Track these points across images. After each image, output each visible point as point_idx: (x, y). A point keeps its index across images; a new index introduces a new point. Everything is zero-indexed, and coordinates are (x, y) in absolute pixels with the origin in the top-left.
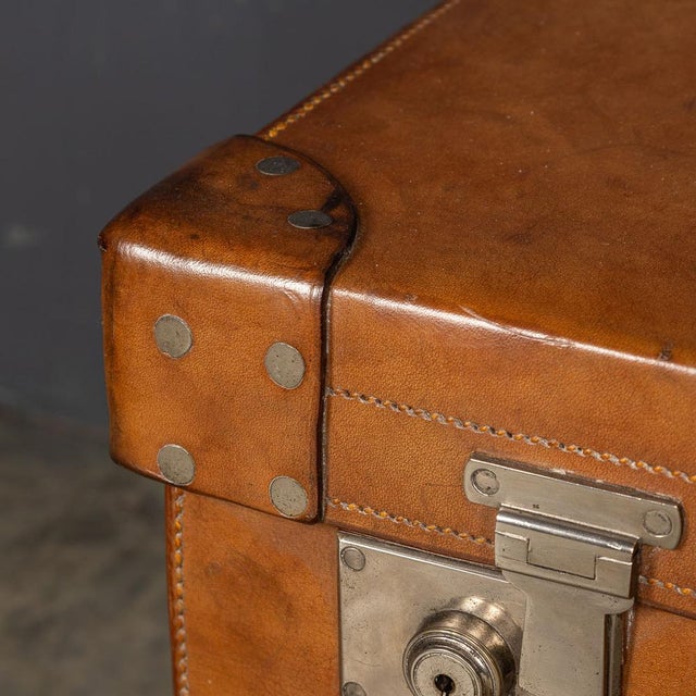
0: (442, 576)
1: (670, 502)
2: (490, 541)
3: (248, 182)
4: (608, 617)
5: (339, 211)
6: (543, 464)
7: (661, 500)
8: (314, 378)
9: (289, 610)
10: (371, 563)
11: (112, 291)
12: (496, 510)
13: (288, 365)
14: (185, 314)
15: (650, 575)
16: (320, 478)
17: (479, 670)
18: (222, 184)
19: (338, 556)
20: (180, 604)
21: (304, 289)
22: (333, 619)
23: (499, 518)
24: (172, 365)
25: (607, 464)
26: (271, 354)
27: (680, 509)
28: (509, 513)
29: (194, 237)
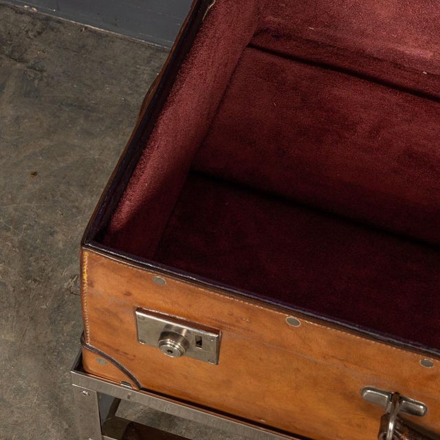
9: (121, 321)
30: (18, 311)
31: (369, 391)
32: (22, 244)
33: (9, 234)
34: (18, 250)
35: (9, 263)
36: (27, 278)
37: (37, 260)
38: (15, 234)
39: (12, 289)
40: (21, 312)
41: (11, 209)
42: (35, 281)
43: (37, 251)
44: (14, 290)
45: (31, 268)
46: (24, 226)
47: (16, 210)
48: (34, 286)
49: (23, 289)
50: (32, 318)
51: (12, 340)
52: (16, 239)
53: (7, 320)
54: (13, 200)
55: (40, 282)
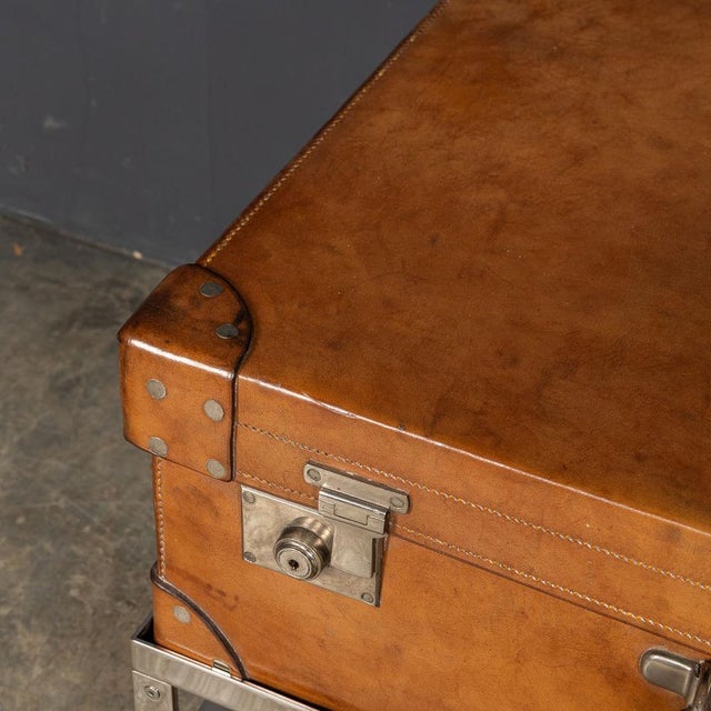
0: (294, 511)
1: (403, 493)
2: (317, 499)
3: (195, 301)
4: (374, 540)
5: (243, 326)
6: (342, 468)
7: (399, 492)
8: (229, 419)
9: (217, 514)
10: (258, 501)
11: (124, 363)
12: (320, 488)
13: (215, 411)
14: (163, 380)
15: (395, 522)
16: (232, 462)
17: (310, 559)
18: (181, 303)
19: (241, 495)
20: (160, 503)
21: (225, 374)
22: (239, 521)
23: (321, 493)
24: (156, 403)
25: (373, 473)
26: (207, 405)
27: (408, 497)
28: (326, 490)
29: (167, 342)
30: (94, 643)
31: (656, 657)
32: (119, 554)
33: (102, 538)
34: (110, 560)
35: (95, 577)
36: (118, 599)
37: (137, 576)
38: (111, 539)
39: (91, 611)
40: (99, 644)
41: (112, 505)
42: (129, 603)
43: (140, 564)
44: (94, 614)
45: (125, 586)
46: (128, 530)
47: (119, 508)
48: (125, 610)
49: (108, 612)
50: (113, 655)
51: (77, 681)
52: (112, 546)
53: (74, 653)
54: (117, 496)
55: (135, 606)
